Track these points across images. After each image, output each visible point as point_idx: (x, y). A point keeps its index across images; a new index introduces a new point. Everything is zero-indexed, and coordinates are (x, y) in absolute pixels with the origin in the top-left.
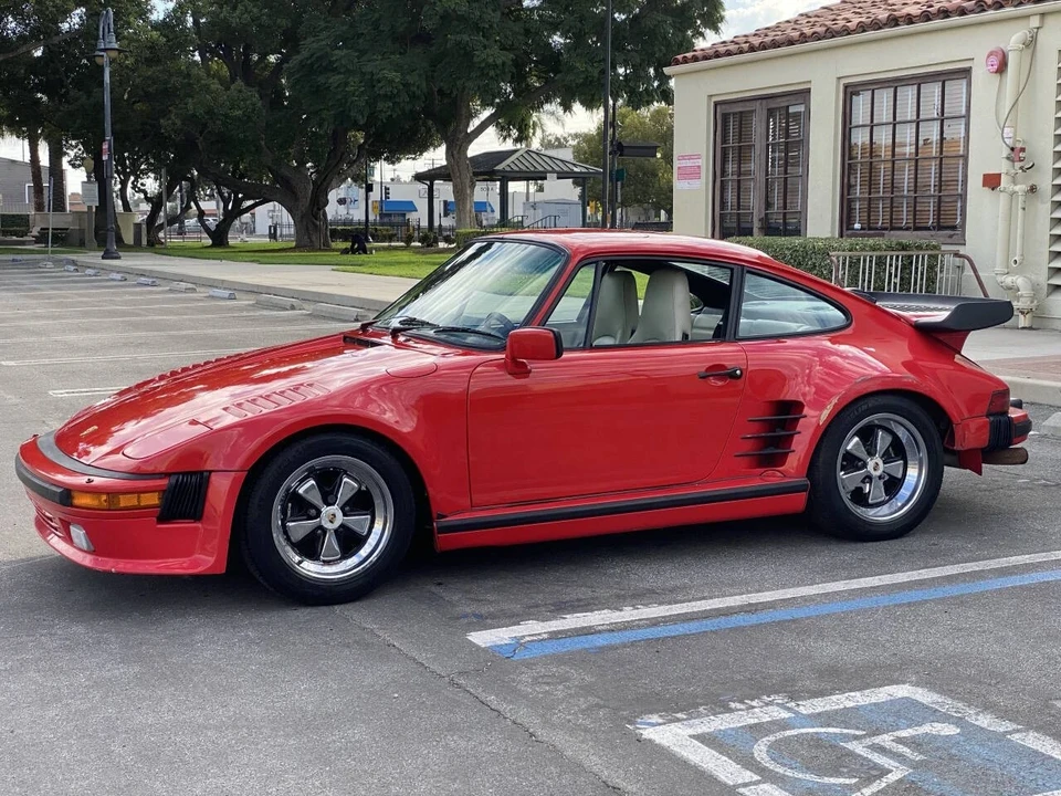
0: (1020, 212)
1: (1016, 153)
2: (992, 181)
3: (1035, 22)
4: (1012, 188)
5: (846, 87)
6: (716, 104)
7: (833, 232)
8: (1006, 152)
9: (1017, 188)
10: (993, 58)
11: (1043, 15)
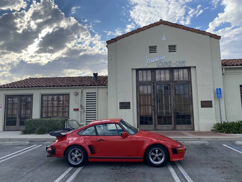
0: (82, 114)
1: (81, 106)
2: (76, 110)
3: (83, 89)
4: (81, 111)
5: (42, 95)
6: (6, 96)
7: (39, 117)
8: (80, 106)
9: (82, 111)
10: (75, 93)
11: (84, 88)
